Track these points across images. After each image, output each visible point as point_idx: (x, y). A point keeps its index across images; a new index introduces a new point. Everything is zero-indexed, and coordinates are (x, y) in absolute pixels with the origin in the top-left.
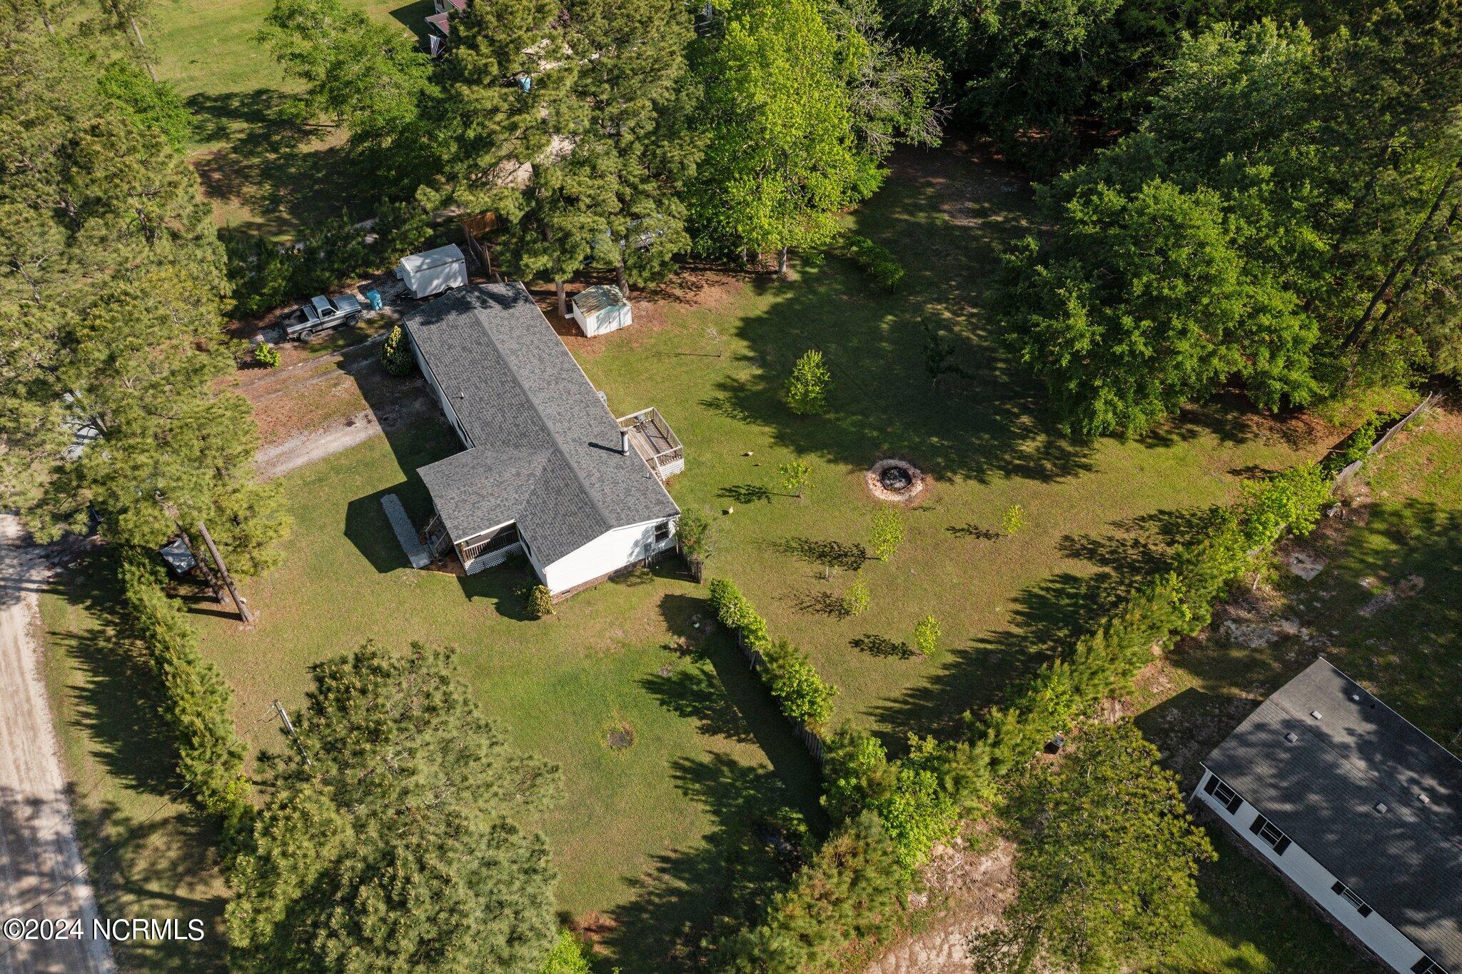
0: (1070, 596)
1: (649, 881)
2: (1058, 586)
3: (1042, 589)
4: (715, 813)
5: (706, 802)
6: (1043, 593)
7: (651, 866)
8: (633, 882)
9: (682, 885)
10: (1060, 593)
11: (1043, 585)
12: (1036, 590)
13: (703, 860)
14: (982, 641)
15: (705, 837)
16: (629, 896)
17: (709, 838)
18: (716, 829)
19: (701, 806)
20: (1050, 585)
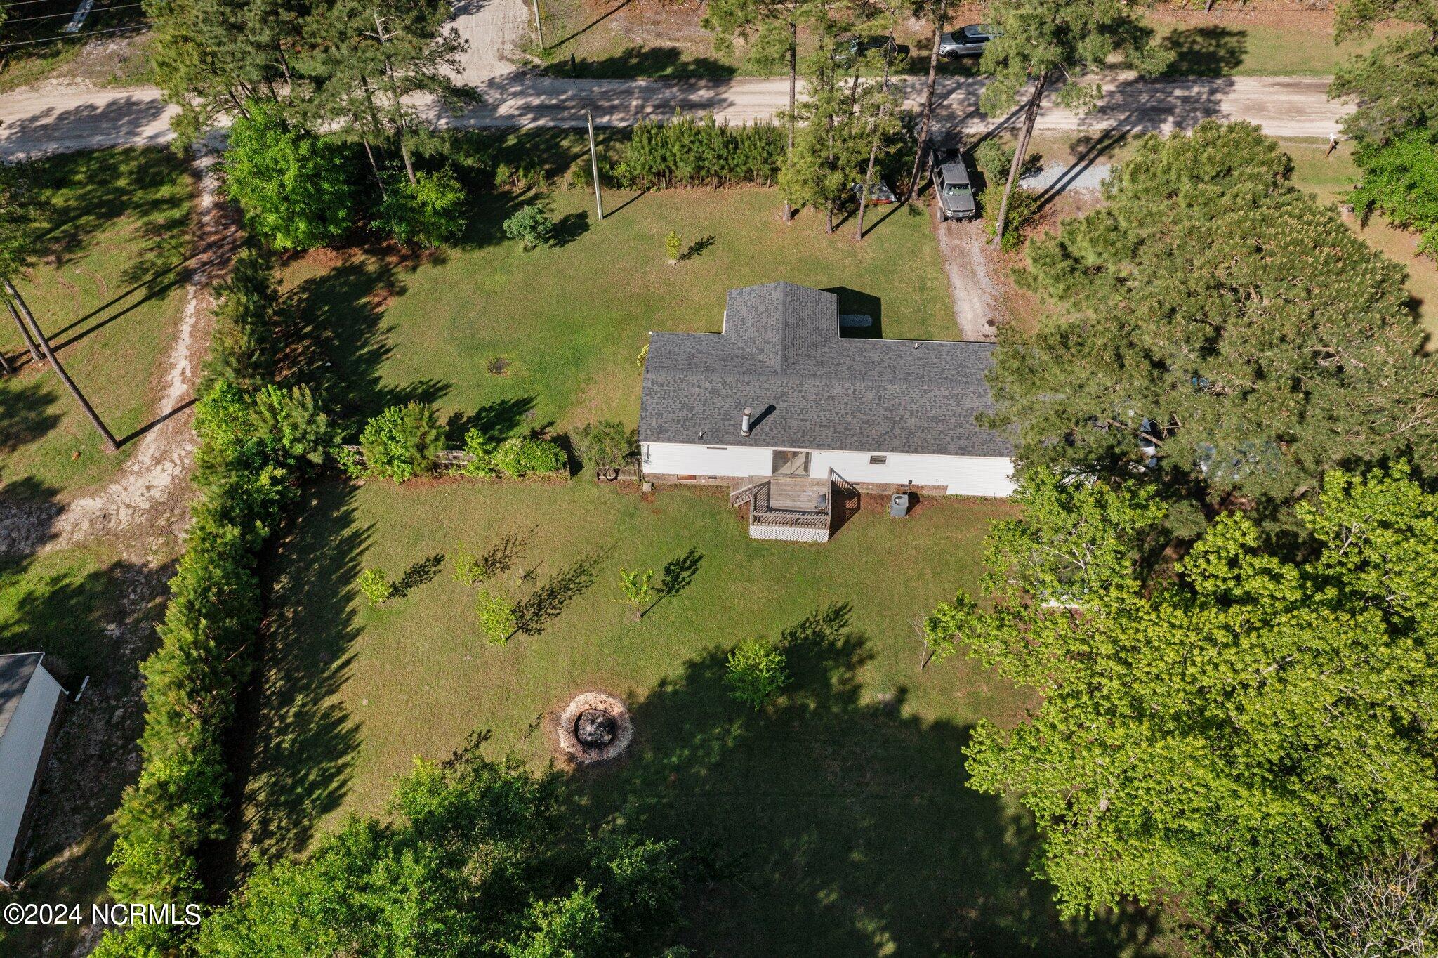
0: (314, 786)
1: (383, 337)
2: (335, 785)
3: (345, 765)
4: (391, 392)
5: (404, 390)
6: (340, 762)
7: (390, 343)
8: (389, 330)
9: (362, 352)
10: (326, 779)
11: (348, 770)
12: (348, 758)
13: (366, 370)
14: (348, 662)
15: (380, 377)
16: (383, 324)
17: (378, 379)
18: (380, 386)
19: (403, 385)
20: (342, 777)
